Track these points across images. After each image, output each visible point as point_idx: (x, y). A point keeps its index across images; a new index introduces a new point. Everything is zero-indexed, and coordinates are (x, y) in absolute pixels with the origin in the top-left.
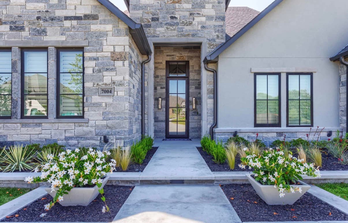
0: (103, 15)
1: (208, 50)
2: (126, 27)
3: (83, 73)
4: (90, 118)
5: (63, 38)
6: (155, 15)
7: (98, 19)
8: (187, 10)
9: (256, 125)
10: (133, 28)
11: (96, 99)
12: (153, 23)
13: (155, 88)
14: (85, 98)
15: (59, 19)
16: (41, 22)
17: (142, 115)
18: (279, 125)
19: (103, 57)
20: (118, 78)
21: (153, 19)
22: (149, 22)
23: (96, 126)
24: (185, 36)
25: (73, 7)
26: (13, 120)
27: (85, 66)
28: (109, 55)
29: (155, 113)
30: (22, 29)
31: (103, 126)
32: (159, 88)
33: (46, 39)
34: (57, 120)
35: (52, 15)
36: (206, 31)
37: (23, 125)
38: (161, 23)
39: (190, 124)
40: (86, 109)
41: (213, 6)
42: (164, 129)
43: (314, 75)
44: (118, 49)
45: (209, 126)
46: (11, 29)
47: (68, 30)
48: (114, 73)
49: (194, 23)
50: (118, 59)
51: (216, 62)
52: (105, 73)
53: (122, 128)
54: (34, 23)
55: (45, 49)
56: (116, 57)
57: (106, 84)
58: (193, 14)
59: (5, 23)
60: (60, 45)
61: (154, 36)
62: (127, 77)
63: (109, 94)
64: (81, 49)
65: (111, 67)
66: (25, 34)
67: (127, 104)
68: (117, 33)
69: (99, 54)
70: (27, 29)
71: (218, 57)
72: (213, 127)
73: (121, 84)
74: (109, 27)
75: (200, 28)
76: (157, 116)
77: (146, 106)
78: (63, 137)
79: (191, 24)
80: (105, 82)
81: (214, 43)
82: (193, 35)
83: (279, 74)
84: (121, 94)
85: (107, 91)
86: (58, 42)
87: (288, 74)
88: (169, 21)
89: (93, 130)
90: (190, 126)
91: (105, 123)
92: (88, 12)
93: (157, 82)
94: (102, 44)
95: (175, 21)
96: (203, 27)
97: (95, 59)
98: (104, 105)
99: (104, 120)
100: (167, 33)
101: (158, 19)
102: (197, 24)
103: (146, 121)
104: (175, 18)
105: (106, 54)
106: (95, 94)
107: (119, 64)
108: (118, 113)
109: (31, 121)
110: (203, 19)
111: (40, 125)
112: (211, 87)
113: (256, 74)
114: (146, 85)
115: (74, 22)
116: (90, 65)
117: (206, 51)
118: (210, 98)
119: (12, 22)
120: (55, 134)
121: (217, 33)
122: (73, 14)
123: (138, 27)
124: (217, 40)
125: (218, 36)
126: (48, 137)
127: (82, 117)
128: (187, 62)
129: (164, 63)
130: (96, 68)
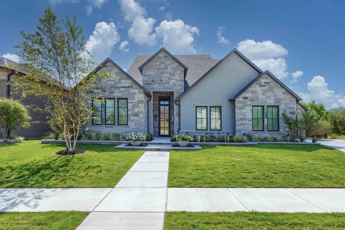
0: (135, 86)
1: (176, 95)
2: (143, 91)
3: (127, 108)
4: (130, 125)
5: (120, 95)
6: (153, 79)
7: (133, 88)
8: (167, 77)
9: (197, 130)
10: (146, 92)
11: (132, 118)
12: (153, 83)
13: (153, 111)
14: (128, 117)
15: (119, 88)
16: (112, 88)
17: (148, 124)
18: (207, 130)
19: (135, 102)
20: (140, 110)
21: (152, 81)
22: (151, 82)
23: (133, 128)
24: (166, 89)
25: (124, 83)
26: (103, 125)
27: (128, 105)
28: (137, 101)
29: (153, 124)
30: (106, 91)
31: (135, 128)
32: (155, 110)
33: (114, 95)
34: (119, 126)
35: (116, 86)
36: (176, 86)
37: (106, 127)
38: (156, 83)
39: (171, 129)
40: (129, 122)
41: (179, 75)
42: (158, 132)
43: (222, 107)
44: (140, 99)
45: (177, 130)
46: (102, 91)
47: (122, 91)
48: (138, 108)
49: (170, 83)
50: (140, 103)
51: (179, 101)
52: (135, 108)
53: (142, 129)
54: (110, 89)
55: (114, 99)
56: (139, 102)
57: (136, 112)
58: (170, 79)
59: (100, 89)
60: (119, 97)
61: (153, 89)
62: (143, 110)
63: (137, 116)
64: (127, 99)
65: (137, 106)
66: (107, 93)
67: (143, 120)
68: (140, 93)
69: (133, 101)
70: (107, 91)
71: (180, 99)
72: (179, 130)
73: (141, 112)
74: (137, 91)
75: (173, 85)
76: (154, 124)
77: (150, 120)
78: (120, 132)
79: (169, 83)
80: (135, 111)
81: (179, 92)
82: (170, 88)
83: (207, 107)
84: (141, 116)
85: (136, 115)
86: (119, 96)
87: (210, 107)
88: (160, 82)
89: (131, 129)
90: (171, 130)
91: (135, 127)
92: (129, 85)
93: (155, 107)
94: (134, 97)
95: (162, 82)
96: (174, 85)
97: (132, 103)
98: (135, 120)
99: (135, 126)
100: (159, 87)
101: (154, 81)
102: (171, 83)
103: (150, 127)
104: (162, 80)
105: (136, 101)
106: (132, 116)
107: (140, 105)
108: (140, 123)
109: (109, 126)
110: (174, 81)
111: (112, 127)
112: (178, 112)
113: (196, 107)
114: (149, 111)
115: (124, 89)
116: (130, 105)
117: (176, 96)
118: (177, 117)
119: (102, 89)
120: (118, 131)
121: (180, 88)
122: (124, 86)
123: (147, 92)
124: (180, 91)
125: (181, 89)
126: (115, 132)
127: (127, 125)
128: (170, 97)
129: (158, 98)
130: (132, 106)
